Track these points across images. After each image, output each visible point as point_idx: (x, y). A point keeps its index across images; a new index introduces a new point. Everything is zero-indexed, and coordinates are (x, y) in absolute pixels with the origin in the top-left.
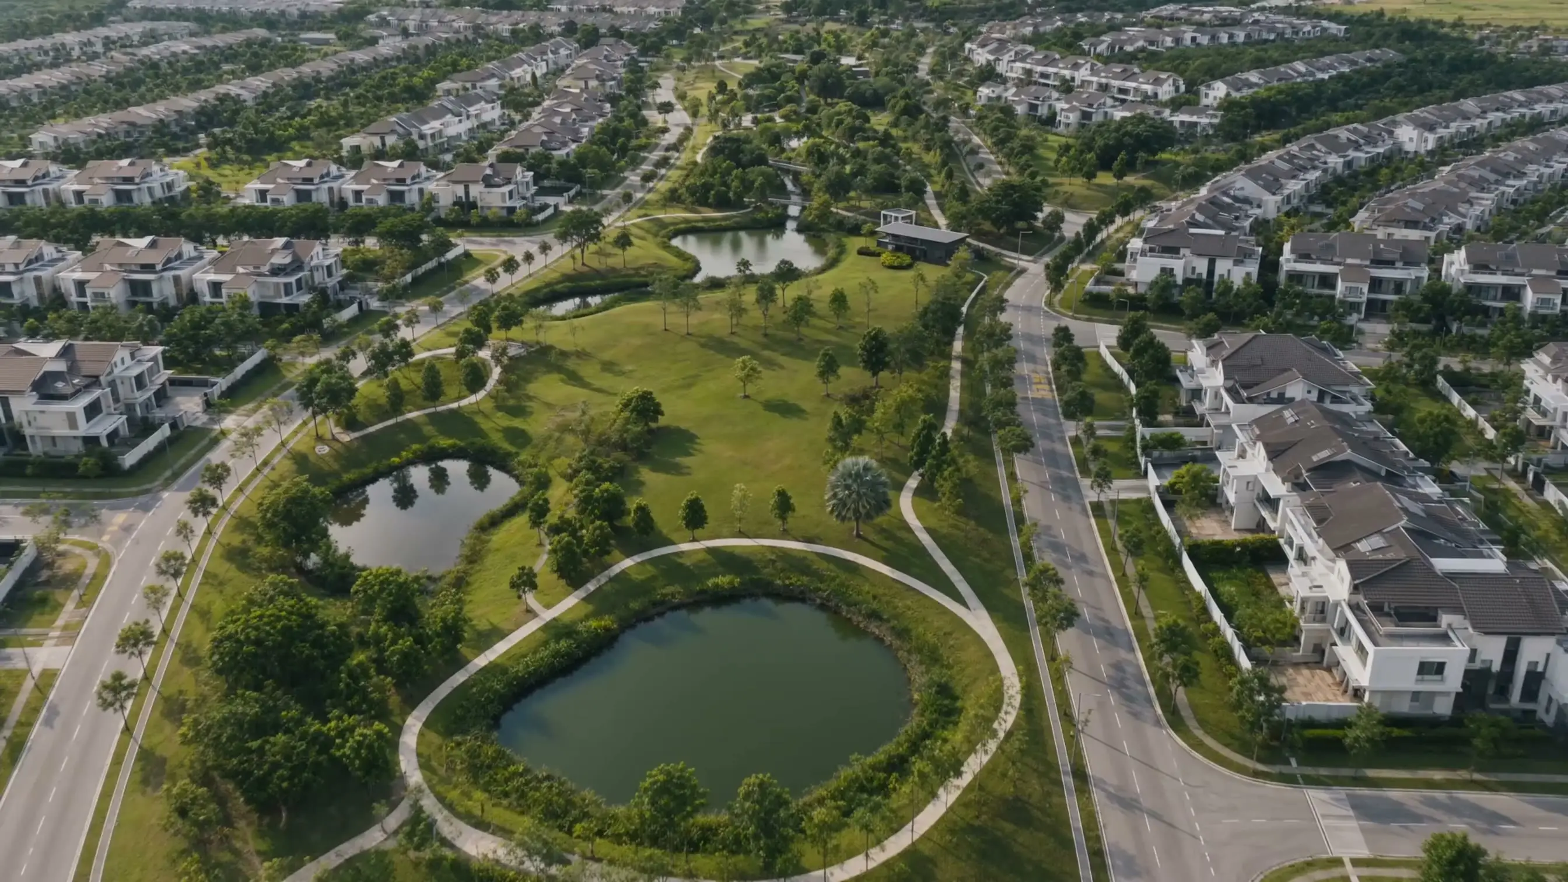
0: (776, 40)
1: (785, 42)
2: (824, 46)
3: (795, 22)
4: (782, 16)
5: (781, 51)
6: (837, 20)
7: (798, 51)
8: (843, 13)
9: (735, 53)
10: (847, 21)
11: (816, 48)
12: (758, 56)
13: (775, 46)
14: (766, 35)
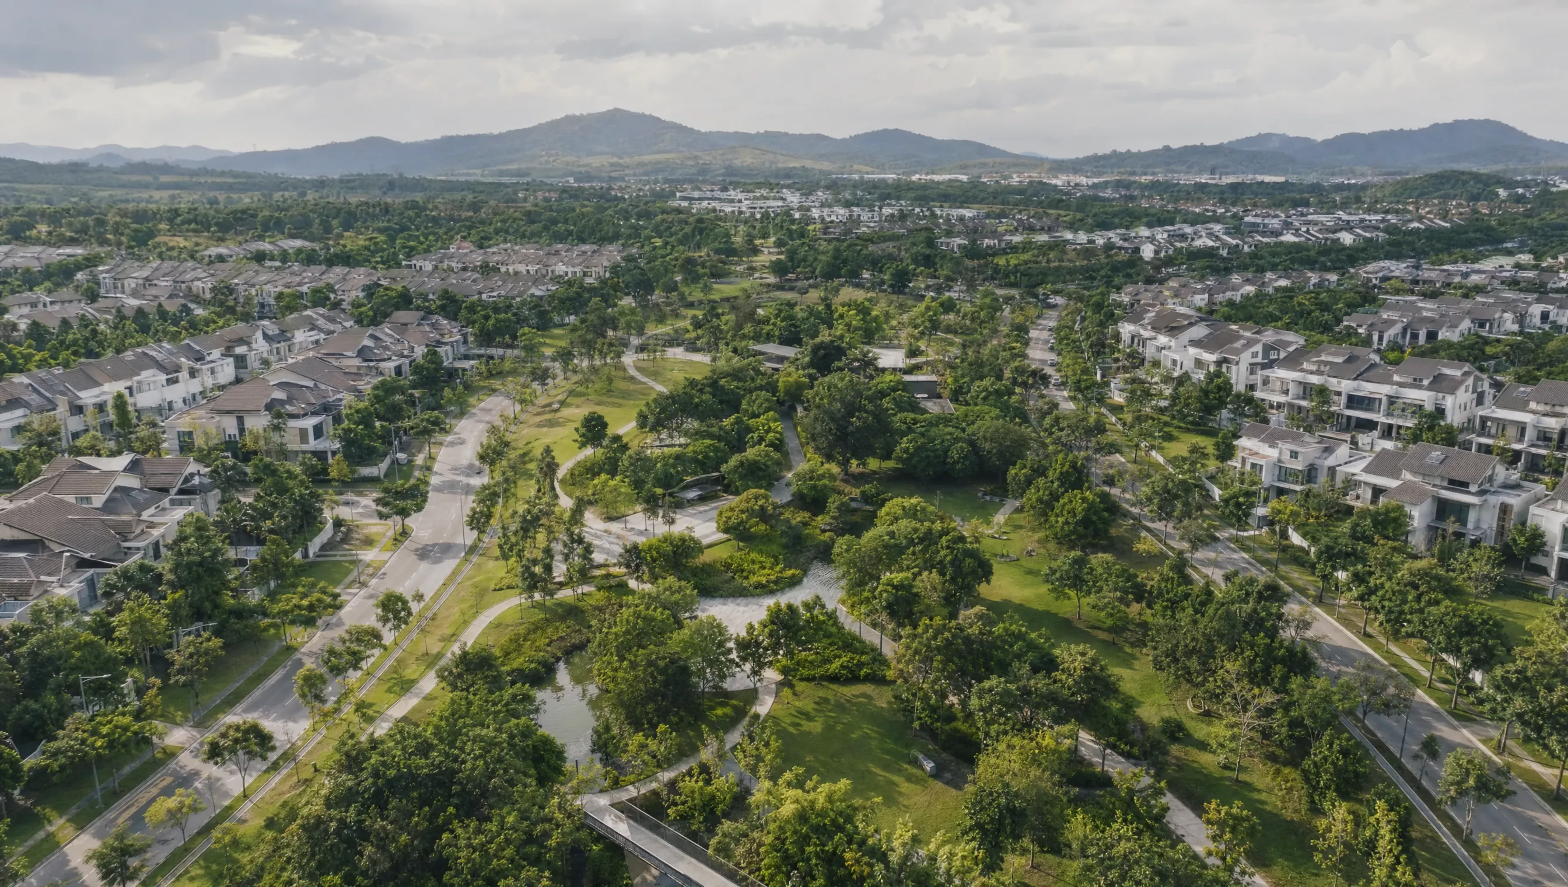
0: (751, 316)
1: (766, 321)
2: (839, 329)
3: (792, 289)
4: (772, 279)
5: (757, 338)
6: (859, 286)
7: (791, 339)
8: (866, 275)
9: (673, 341)
10: (877, 285)
11: (825, 336)
12: (711, 347)
13: (748, 329)
14: (734, 308)
